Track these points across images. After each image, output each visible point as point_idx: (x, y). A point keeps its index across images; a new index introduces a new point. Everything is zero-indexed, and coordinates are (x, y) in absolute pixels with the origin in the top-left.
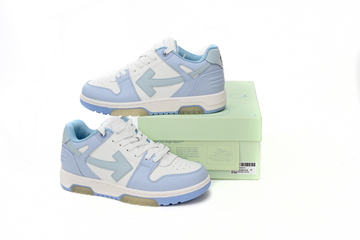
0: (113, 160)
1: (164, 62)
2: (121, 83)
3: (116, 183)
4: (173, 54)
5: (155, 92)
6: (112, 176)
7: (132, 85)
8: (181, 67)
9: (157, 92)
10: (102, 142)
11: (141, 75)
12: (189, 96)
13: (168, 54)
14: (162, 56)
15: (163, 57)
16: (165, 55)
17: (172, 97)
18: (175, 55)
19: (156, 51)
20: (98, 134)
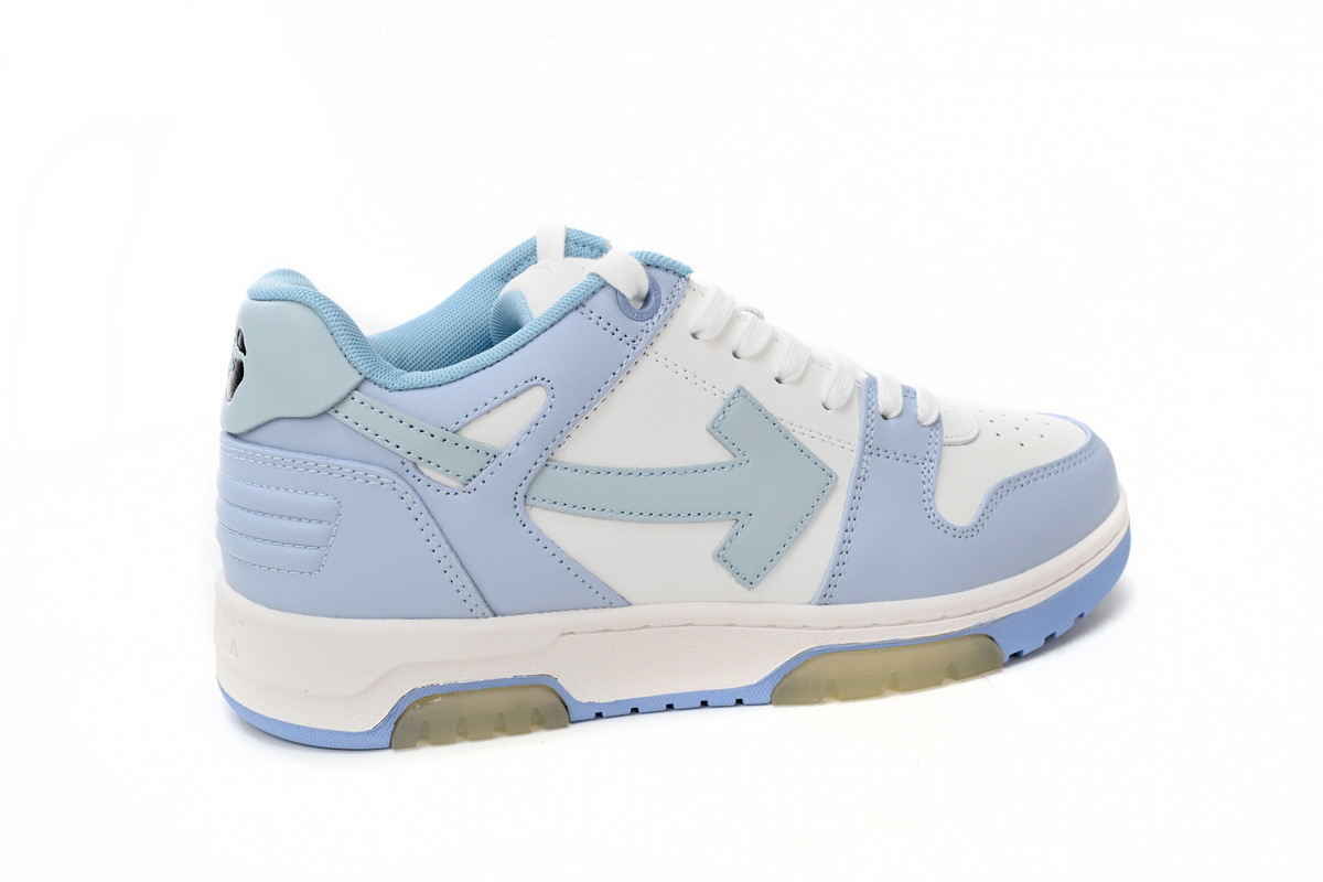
0: (715, 453)
3: (750, 595)
6: (722, 557)
10: (640, 345)
20: (603, 302)
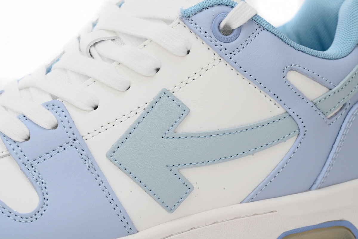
1: (223, 62)
2: (35, 164)
4: (257, 27)
5: (188, 188)
7: (93, 167)
8: (294, 78)
9: (195, 185)
11: (134, 118)
12: (310, 189)
13: (240, 28)
14: (213, 38)
15: (218, 42)
16: (227, 31)
17: (252, 200)
18: (265, 31)
19: (187, 17)
